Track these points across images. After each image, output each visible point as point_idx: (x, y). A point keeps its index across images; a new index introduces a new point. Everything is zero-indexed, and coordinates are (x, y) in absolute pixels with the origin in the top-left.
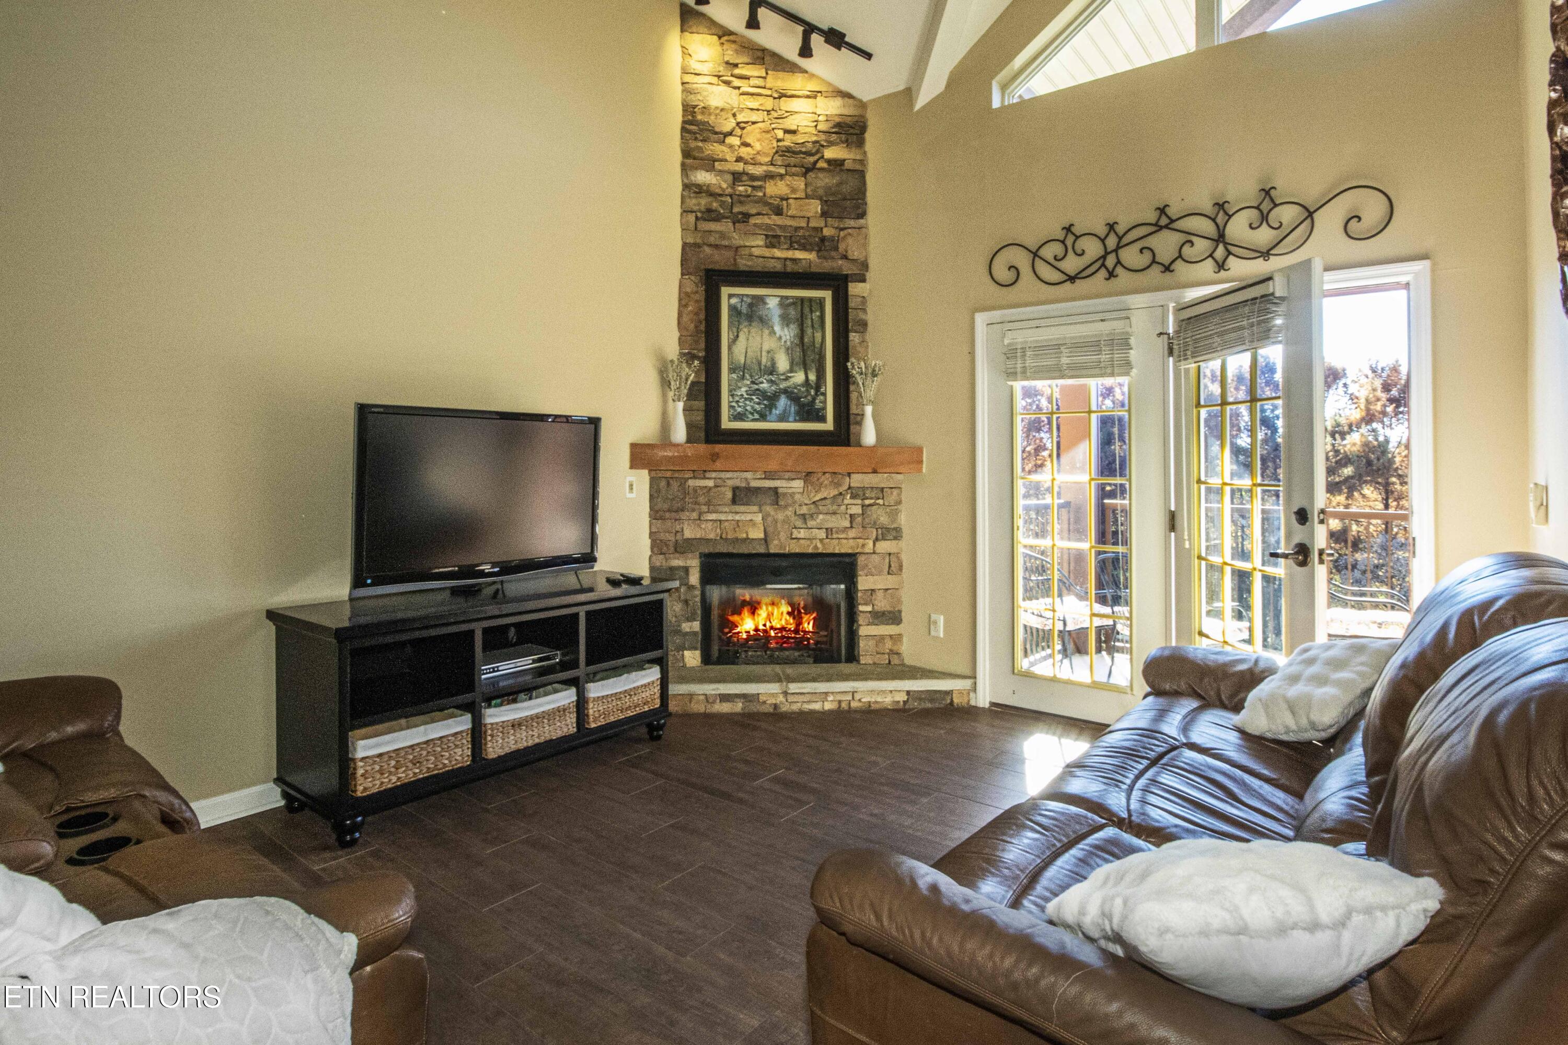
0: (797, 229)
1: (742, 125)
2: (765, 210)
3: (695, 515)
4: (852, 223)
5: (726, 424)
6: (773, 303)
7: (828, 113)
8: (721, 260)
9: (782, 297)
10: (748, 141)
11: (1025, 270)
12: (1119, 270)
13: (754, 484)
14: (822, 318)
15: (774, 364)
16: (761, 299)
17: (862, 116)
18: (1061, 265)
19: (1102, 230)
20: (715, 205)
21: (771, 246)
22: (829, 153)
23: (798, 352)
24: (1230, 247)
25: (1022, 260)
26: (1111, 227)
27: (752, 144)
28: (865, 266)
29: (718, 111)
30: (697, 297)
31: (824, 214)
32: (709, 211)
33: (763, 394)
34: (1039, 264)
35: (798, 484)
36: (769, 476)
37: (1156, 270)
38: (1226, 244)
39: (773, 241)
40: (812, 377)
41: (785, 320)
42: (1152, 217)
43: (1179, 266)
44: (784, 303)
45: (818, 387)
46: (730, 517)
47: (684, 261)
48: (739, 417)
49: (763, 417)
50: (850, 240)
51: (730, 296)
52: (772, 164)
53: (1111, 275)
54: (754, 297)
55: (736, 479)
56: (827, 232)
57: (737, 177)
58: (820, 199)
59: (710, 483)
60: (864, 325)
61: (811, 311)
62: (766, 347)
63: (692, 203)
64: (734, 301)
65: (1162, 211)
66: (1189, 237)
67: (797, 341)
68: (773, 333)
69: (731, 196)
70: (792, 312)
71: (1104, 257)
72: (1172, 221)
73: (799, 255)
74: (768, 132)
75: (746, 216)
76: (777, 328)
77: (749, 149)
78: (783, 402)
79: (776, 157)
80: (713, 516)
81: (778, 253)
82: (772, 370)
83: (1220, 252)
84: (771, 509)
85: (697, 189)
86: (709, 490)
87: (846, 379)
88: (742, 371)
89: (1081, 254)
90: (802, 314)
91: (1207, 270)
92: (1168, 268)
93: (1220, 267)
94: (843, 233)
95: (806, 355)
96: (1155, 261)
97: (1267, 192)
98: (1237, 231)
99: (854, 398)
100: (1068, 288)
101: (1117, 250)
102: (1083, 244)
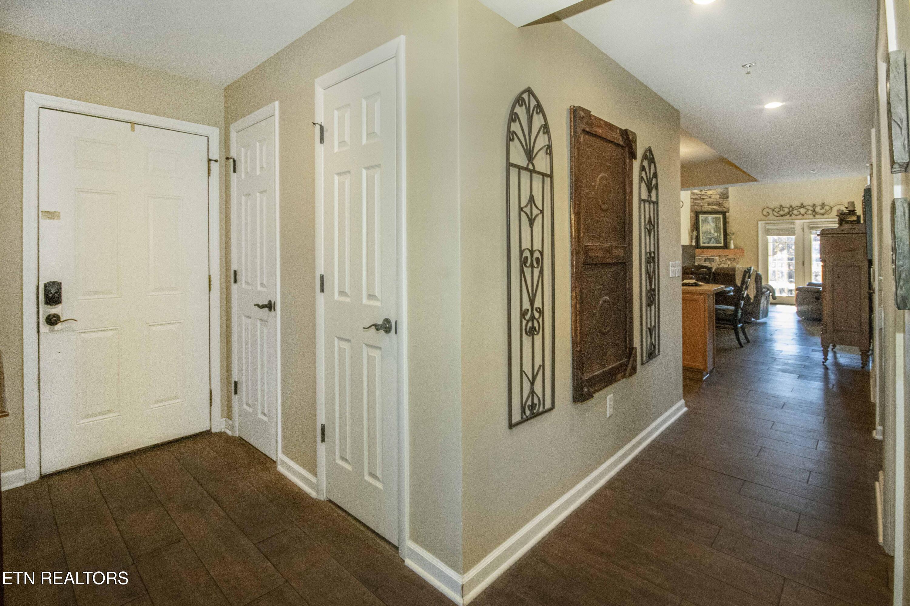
0: (714, 201)
2: (708, 197)
4: (726, 200)
5: (702, 245)
8: (698, 209)
11: (771, 213)
12: (793, 215)
13: (710, 257)
14: (720, 221)
16: (708, 218)
18: (779, 213)
19: (789, 207)
20: (697, 197)
21: (708, 205)
24: (816, 213)
25: (770, 211)
26: (791, 206)
28: (728, 209)
30: (694, 217)
31: (720, 198)
32: (696, 198)
33: (708, 238)
34: (774, 212)
35: (717, 258)
36: (712, 256)
37: (800, 216)
40: (719, 234)
41: (713, 222)
42: (799, 205)
43: (805, 215)
44: (713, 218)
45: (720, 236)
47: (691, 209)
48: (704, 243)
49: (709, 243)
50: (726, 204)
51: (701, 217)
53: (791, 216)
54: (706, 217)
55: (705, 257)
56: (720, 202)
58: (719, 194)
59: (700, 257)
60: (729, 222)
61: (718, 220)
62: (709, 228)
63: (693, 196)
65: (802, 204)
66: (808, 210)
67: (715, 227)
68: (710, 225)
70: (714, 220)
71: (789, 212)
73: (714, 207)
75: (704, 199)
76: (711, 223)
78: (713, 240)
81: (710, 207)
82: (710, 233)
83: (814, 213)
84: (712, 263)
85: (694, 194)
86: (700, 259)
87: (725, 234)
88: (704, 233)
89: (784, 211)
90: (716, 220)
91: (811, 216)
92: (803, 215)
93: (814, 216)
94: (724, 202)
95: (717, 229)
96: (800, 214)
97: (823, 203)
98: (818, 209)
99: (728, 238)
100: (780, 217)
101: (792, 211)
102: (784, 209)
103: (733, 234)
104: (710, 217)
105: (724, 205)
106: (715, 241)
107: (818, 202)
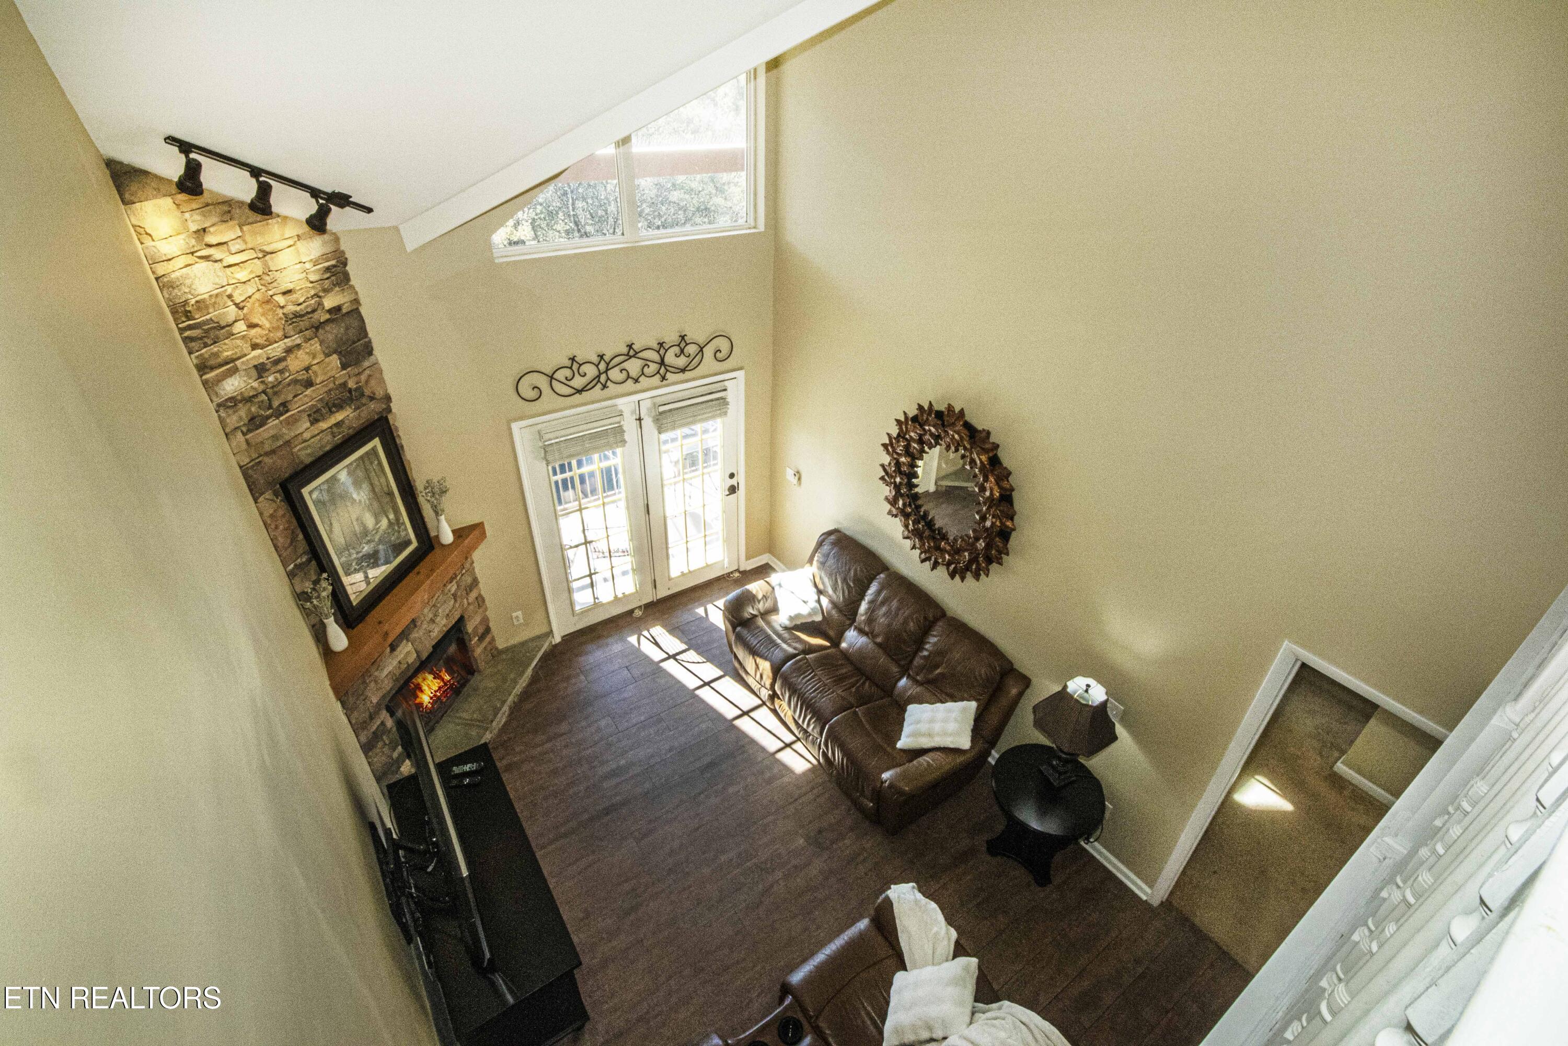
0: (329, 392)
1: (241, 305)
2: (298, 389)
4: (365, 364)
5: (356, 600)
6: (343, 476)
7: (312, 257)
8: (287, 465)
9: (347, 466)
10: (255, 320)
11: (545, 389)
12: (609, 383)
14: (380, 464)
15: (364, 526)
16: (333, 481)
17: (339, 248)
18: (571, 383)
19: (595, 359)
20: (254, 411)
21: (314, 421)
22: (327, 303)
23: (376, 504)
24: (668, 368)
25: (543, 382)
26: (601, 357)
27: (260, 323)
28: (388, 397)
29: (213, 300)
30: (281, 512)
31: (344, 366)
33: (369, 556)
34: (554, 383)
38: (665, 366)
39: (315, 416)
40: (392, 516)
41: (357, 484)
42: (625, 350)
43: (642, 379)
44: (351, 471)
45: (397, 519)
46: (394, 664)
47: (251, 487)
50: (371, 380)
51: (311, 496)
52: (286, 337)
53: (605, 387)
54: (326, 484)
57: (261, 370)
58: (335, 352)
61: (371, 463)
62: (354, 517)
63: (233, 420)
64: (315, 498)
65: (630, 346)
66: (647, 362)
67: (371, 495)
68: (354, 502)
69: (264, 392)
70: (360, 473)
71: (599, 376)
72: (637, 353)
74: (268, 302)
75: (286, 405)
76: (355, 496)
77: (257, 330)
78: (382, 550)
79: (287, 328)
81: (323, 426)
82: (365, 532)
83: (662, 371)
85: (232, 403)
87: (413, 504)
88: (346, 552)
89: (583, 375)
90: (365, 471)
91: (657, 380)
92: (636, 381)
93: (664, 378)
94: (363, 377)
95: (380, 500)
96: (628, 377)
97: (683, 337)
98: (670, 358)
100: (578, 398)
101: (606, 372)
102: (585, 368)
104: (341, 472)
105: (367, 392)
106: (389, 551)
107: (671, 337)
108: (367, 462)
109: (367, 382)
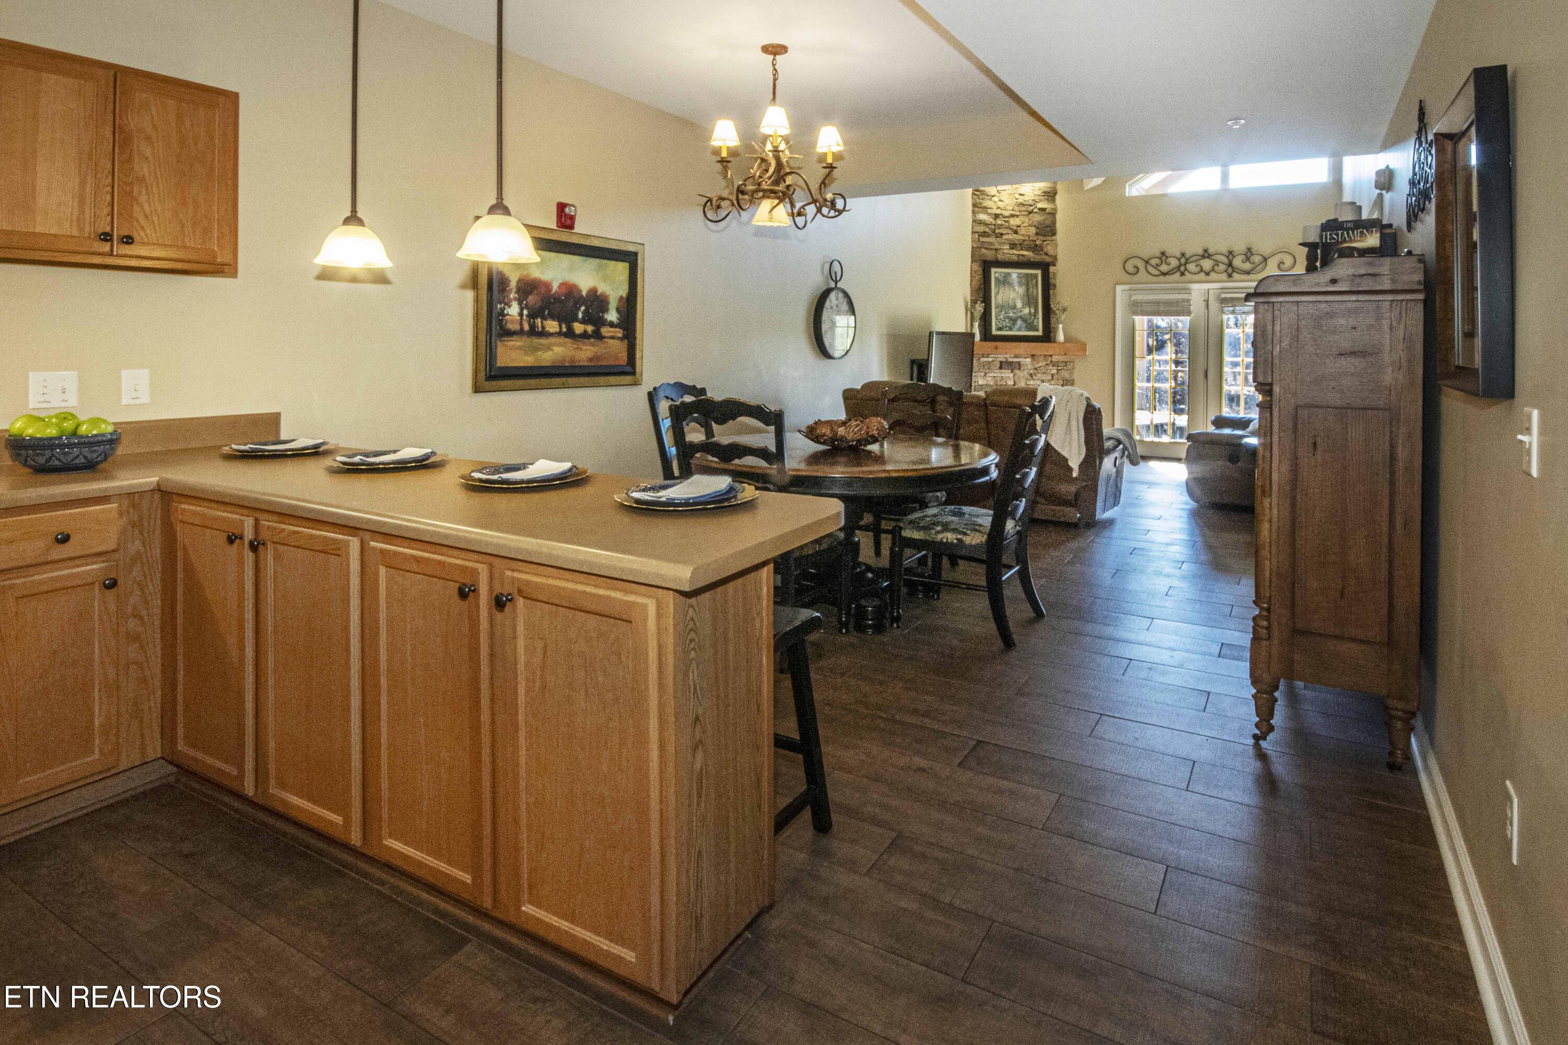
0: (1024, 240)
1: (1000, 191)
2: (1010, 232)
3: (983, 374)
4: (1049, 238)
5: (995, 332)
6: (1014, 276)
7: (1039, 186)
9: (1019, 273)
10: (1002, 199)
11: (1142, 269)
12: (1186, 272)
13: (1010, 360)
14: (1037, 284)
15: (1015, 305)
16: (1009, 274)
17: (1055, 188)
18: (1159, 268)
19: (1179, 256)
20: (987, 229)
21: (1012, 248)
22: (1040, 205)
23: (1027, 299)
24: (1234, 269)
25: (1141, 264)
26: (1183, 255)
27: (1004, 200)
28: (1056, 259)
30: (979, 272)
31: (1037, 234)
32: (985, 232)
33: (1011, 319)
34: (1148, 266)
35: (1029, 360)
36: (1016, 356)
37: (1202, 274)
38: (1232, 267)
39: (1013, 246)
40: (1032, 310)
41: (1020, 284)
42: (1200, 252)
43: (1212, 274)
44: (1021, 277)
45: (1035, 315)
46: (999, 375)
47: (973, 255)
48: (1000, 329)
49: (1011, 329)
50: (1049, 247)
52: (1014, 210)
53: (1183, 274)
54: (1005, 273)
55: (1001, 358)
56: (1038, 242)
58: (1036, 227)
59: (990, 360)
60: (1054, 286)
61: (1032, 280)
62: (1012, 297)
63: (977, 228)
64: (997, 275)
65: (1206, 251)
66: (1217, 263)
67: (1026, 294)
68: (1014, 290)
69: (994, 225)
70: (1024, 281)
71: (1179, 267)
73: (1025, 253)
74: (1011, 195)
75: (1001, 235)
76: (1016, 288)
77: (1002, 203)
78: (1019, 322)
79: (1015, 207)
80: (992, 375)
81: (1016, 252)
82: (1014, 307)
83: (1229, 270)
84: (1017, 372)
85: (980, 222)
86: (989, 363)
87: (1048, 311)
88: (1001, 307)
89: (1169, 264)
90: (1027, 281)
91: (1224, 276)
92: (1208, 274)
93: (1230, 276)
94: (1045, 243)
95: (1029, 300)
96: (1202, 270)
97: (1249, 249)
98: (1237, 262)
99: (1053, 320)
100: (1162, 278)
101: (1185, 264)
102: (1169, 260)
103: (1064, 310)
104: (1015, 273)
105: (1045, 250)
106: (1024, 325)
107: (1239, 247)
108: (1030, 279)
109: (1047, 245)
